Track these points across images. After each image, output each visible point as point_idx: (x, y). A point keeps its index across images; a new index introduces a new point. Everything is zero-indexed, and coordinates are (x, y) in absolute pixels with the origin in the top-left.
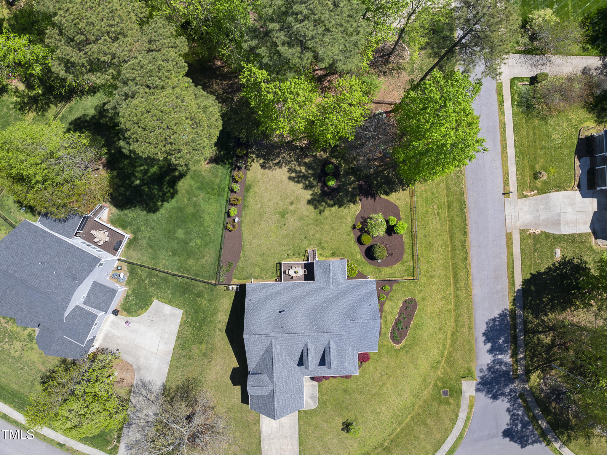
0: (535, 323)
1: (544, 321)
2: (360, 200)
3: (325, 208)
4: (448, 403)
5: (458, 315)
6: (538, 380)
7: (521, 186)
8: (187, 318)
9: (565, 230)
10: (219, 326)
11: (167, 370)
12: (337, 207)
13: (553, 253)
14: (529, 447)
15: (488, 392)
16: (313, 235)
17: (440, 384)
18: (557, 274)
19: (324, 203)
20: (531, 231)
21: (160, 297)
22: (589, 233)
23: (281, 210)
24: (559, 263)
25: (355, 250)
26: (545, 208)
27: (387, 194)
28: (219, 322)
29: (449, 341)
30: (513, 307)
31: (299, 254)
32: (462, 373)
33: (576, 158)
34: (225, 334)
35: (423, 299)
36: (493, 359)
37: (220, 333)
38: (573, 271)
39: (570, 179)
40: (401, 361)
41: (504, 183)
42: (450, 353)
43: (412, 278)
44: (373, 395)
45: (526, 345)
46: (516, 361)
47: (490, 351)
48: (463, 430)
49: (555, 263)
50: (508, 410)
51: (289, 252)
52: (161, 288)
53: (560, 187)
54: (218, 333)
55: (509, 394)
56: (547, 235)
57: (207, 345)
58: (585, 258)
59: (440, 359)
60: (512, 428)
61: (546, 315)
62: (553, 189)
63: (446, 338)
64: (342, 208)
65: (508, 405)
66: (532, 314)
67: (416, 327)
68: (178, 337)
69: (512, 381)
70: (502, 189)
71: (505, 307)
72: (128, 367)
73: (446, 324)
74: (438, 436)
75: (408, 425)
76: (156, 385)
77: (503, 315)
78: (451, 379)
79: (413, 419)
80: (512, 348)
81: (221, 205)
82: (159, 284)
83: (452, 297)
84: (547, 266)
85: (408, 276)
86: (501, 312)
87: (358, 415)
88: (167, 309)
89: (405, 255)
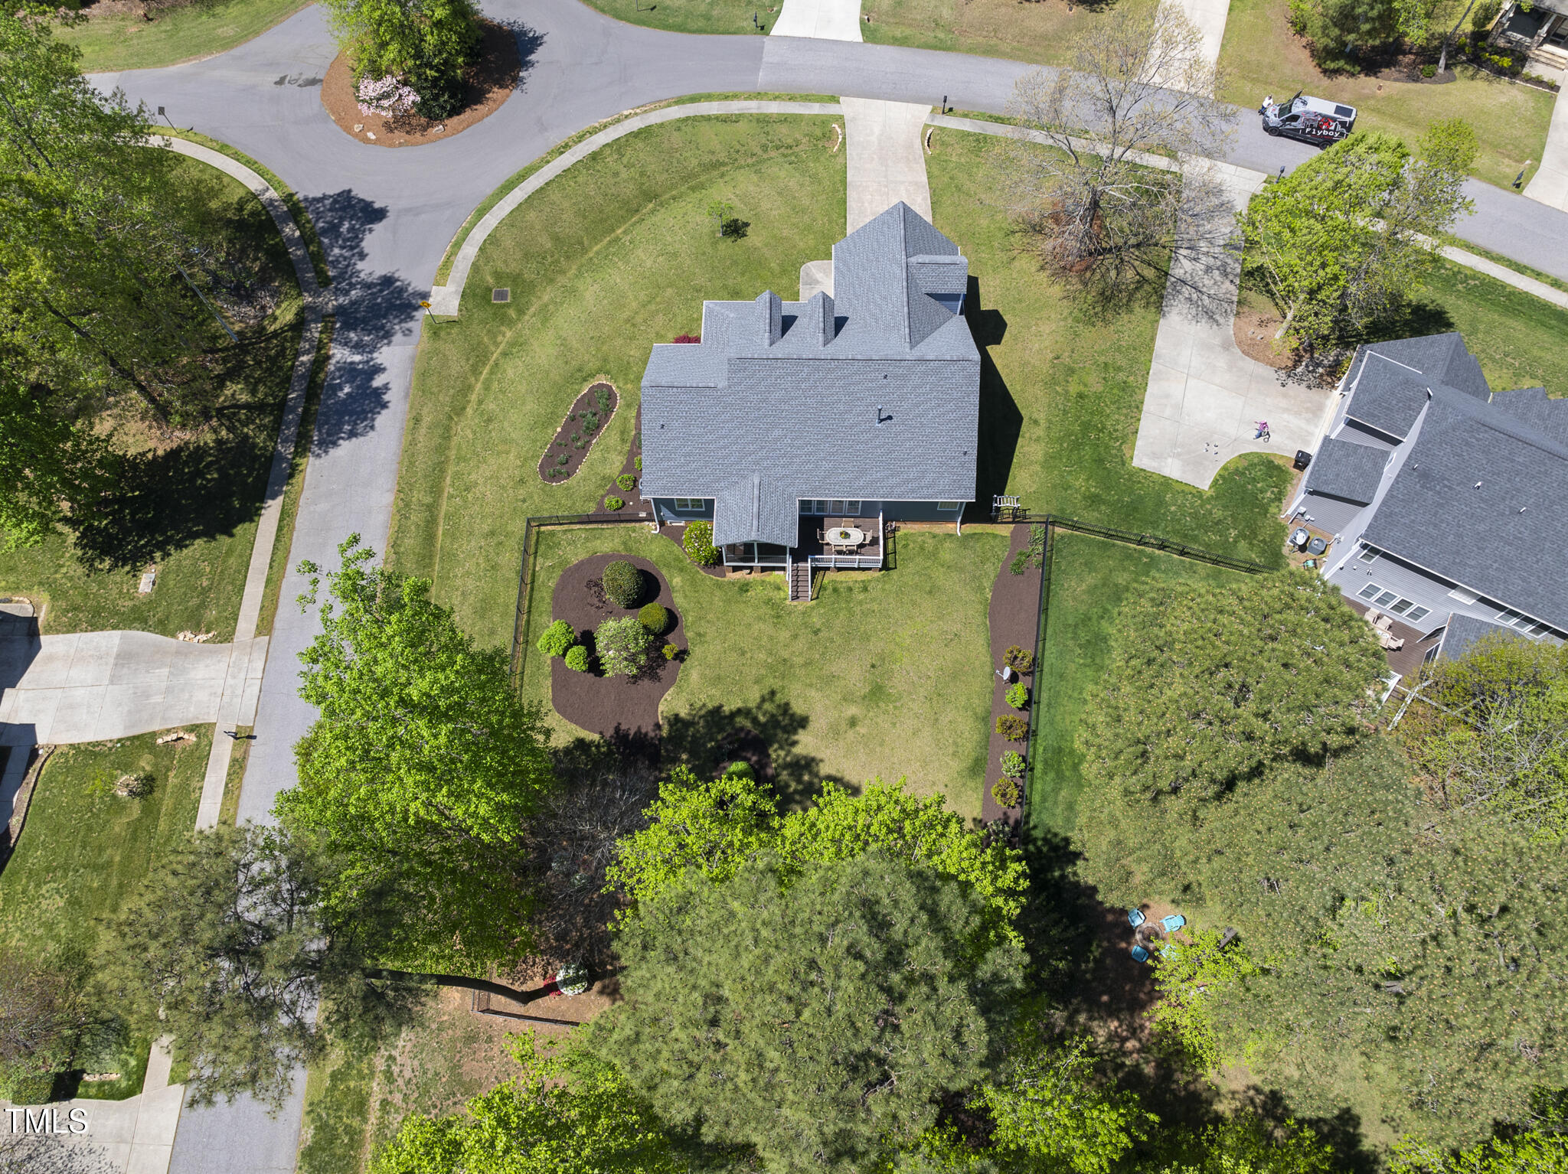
0: (252, 427)
1: (228, 429)
2: (658, 726)
3: (759, 707)
4: (498, 276)
5: (441, 449)
6: (278, 312)
7: (197, 759)
8: (1120, 449)
9: (110, 640)
10: (1040, 431)
11: (1159, 343)
12: (726, 709)
13: (159, 584)
14: (333, 190)
15: (401, 290)
16: (795, 637)
17: (512, 313)
18: (163, 533)
19: (762, 719)
20: (203, 637)
21: (1194, 496)
22: (47, 632)
23: (881, 704)
24: (152, 558)
25: (686, 597)
26: (148, 697)
27: (580, 744)
28: (1038, 439)
29: (474, 397)
30: (298, 460)
31: (835, 590)
32: (455, 331)
33: (15, 836)
34: (1023, 413)
35: (522, 481)
36: (375, 355)
37: (1035, 416)
38: (120, 541)
39: (52, 776)
40: (598, 350)
41: (243, 768)
42: (475, 371)
43: (543, 529)
44: (671, 285)
45: (288, 379)
46: (320, 346)
47: (378, 369)
48: (473, 225)
49: (163, 559)
50: (362, 256)
51: (861, 597)
52: (1195, 516)
53: (89, 754)
54: (1041, 417)
55: (352, 286)
56: (164, 627)
57: (1067, 392)
58: (80, 570)
59: (501, 361)
60: (362, 225)
61: (219, 442)
62: (110, 749)
63: (480, 402)
64: (710, 706)
65: (360, 265)
66: (255, 445)
67: (549, 421)
68: (1139, 408)
69: (340, 311)
70: (253, 751)
71: (318, 462)
72: (1252, 349)
73: (474, 433)
74: (532, 215)
75: (595, 240)
76: (1180, 313)
77: (329, 442)
78: (483, 322)
79: (585, 251)
80: (322, 376)
81: (1052, 722)
82: (1199, 527)
83: (448, 490)
84: (185, 551)
85: (552, 534)
86: (332, 451)
87: (710, 250)
88: (1172, 469)
89: (552, 584)
